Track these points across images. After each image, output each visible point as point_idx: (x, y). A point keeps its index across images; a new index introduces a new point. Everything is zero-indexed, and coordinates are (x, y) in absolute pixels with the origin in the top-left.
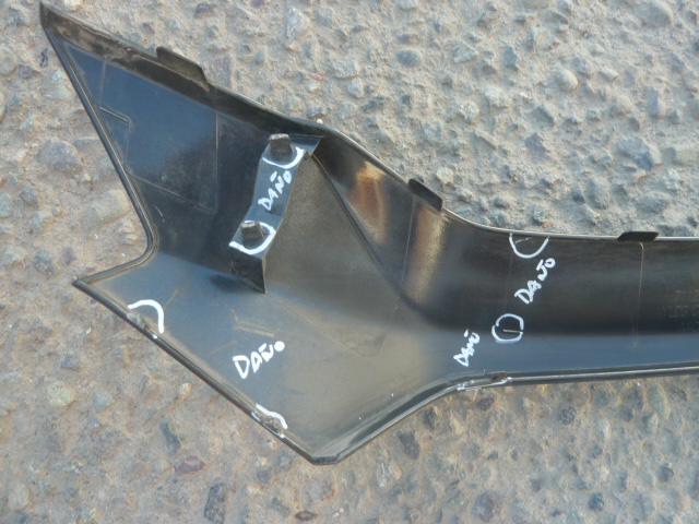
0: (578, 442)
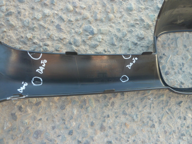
0: (66, 115)
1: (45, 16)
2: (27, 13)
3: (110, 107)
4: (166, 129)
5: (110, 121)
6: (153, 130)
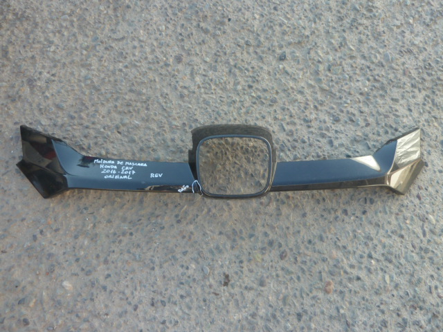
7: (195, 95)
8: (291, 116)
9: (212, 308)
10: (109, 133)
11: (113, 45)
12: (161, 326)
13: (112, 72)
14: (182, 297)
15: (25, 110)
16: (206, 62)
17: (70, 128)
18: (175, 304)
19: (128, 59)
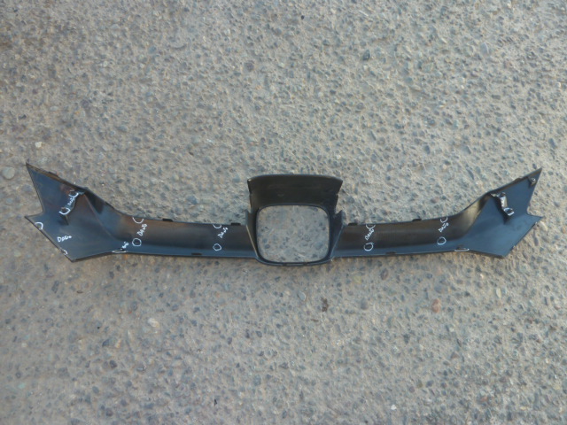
1: (152, 185)
2: (135, 181)
3: (202, 275)
4: (259, 303)
5: (200, 289)
6: (244, 302)
7: (272, 106)
8: (381, 123)
9: (311, 336)
10: (181, 155)
11: (174, 55)
12: (259, 358)
13: (176, 86)
14: (278, 326)
15: (83, 136)
16: (280, 68)
17: (136, 153)
18: (272, 334)
19: (193, 71)
